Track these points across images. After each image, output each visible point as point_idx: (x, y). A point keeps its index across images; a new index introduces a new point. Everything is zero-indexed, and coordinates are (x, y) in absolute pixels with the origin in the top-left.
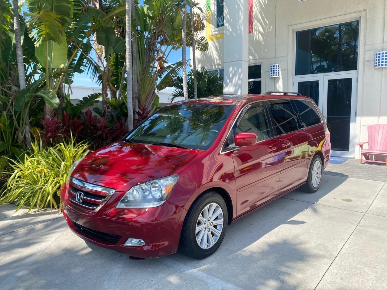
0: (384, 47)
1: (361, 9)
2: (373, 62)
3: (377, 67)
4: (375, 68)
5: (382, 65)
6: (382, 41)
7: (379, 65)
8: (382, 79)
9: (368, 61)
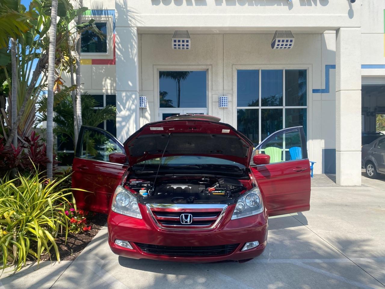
0: (224, 94)
1: (209, 64)
2: (218, 103)
3: (222, 107)
4: (220, 108)
5: (225, 106)
6: (222, 89)
7: (223, 106)
8: (224, 115)
9: (214, 102)
